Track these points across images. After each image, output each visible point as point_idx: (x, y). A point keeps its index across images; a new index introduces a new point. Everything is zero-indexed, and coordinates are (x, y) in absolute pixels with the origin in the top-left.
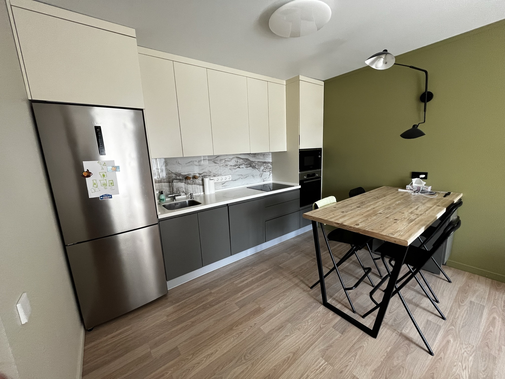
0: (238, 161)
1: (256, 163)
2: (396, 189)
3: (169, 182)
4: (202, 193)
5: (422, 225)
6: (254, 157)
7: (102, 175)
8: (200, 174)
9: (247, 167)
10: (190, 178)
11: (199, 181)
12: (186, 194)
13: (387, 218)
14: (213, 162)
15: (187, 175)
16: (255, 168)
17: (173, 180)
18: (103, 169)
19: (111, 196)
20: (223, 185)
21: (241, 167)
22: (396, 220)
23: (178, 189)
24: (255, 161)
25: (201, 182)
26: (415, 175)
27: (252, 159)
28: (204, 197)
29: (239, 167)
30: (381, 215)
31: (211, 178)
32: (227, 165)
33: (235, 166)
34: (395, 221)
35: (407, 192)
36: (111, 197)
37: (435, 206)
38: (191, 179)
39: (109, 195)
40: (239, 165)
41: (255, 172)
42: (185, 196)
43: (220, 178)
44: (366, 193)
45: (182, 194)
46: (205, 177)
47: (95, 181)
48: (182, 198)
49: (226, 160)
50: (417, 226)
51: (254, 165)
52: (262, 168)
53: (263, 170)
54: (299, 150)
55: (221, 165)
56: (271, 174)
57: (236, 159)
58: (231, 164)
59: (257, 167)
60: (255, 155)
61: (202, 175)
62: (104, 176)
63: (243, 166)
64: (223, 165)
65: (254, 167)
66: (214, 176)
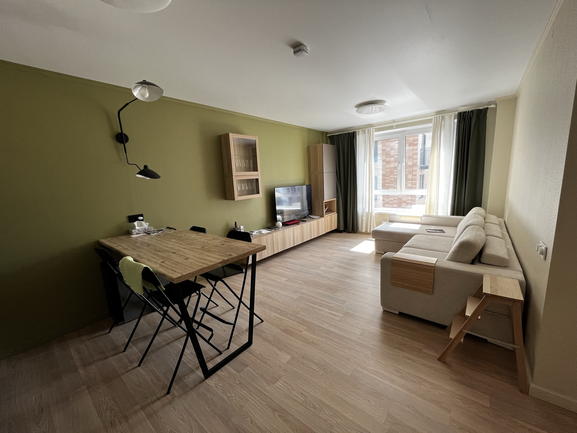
26: (133, 219)
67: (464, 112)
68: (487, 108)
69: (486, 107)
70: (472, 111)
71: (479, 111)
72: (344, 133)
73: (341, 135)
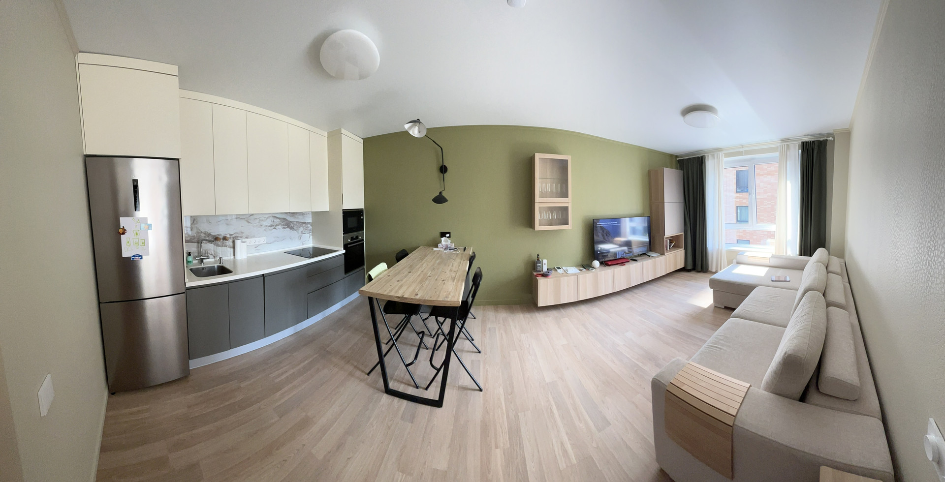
0: (275, 220)
1: (294, 223)
2: (431, 248)
3: (198, 243)
4: (232, 257)
5: (463, 282)
6: (292, 216)
7: (135, 233)
8: (230, 235)
9: (284, 228)
10: (220, 239)
11: (230, 243)
12: (214, 257)
13: (436, 280)
14: (246, 222)
15: (217, 236)
16: (294, 229)
17: (202, 241)
18: (136, 226)
19: (142, 256)
20: (256, 249)
21: (277, 227)
22: (443, 280)
23: (206, 252)
24: (293, 222)
25: (231, 244)
26: (443, 235)
27: (290, 219)
28: (235, 261)
29: (275, 228)
30: (431, 278)
31: (243, 241)
32: (262, 226)
33: (271, 226)
34: (444, 282)
35: (440, 250)
36: (142, 258)
37: (462, 261)
38: (221, 241)
39: (140, 256)
40: (276, 226)
41: (293, 233)
42: (213, 260)
43: (253, 240)
44: (409, 255)
45: (211, 257)
46: (236, 239)
47: (128, 240)
48: (210, 262)
49: (261, 219)
50: (459, 283)
51: (292, 225)
52: (301, 229)
53: (302, 232)
54: (343, 210)
55: (255, 225)
56: (311, 236)
57: (272, 218)
58: (266, 225)
59: (295, 228)
60: (293, 214)
61: (233, 236)
62: (137, 234)
63: (280, 227)
64: (257, 226)
65: (292, 228)
66: (247, 238)
67: (807, 142)
68: (827, 140)
69: (825, 138)
70: (814, 142)
71: (820, 142)
72: (693, 158)
73: (690, 158)
